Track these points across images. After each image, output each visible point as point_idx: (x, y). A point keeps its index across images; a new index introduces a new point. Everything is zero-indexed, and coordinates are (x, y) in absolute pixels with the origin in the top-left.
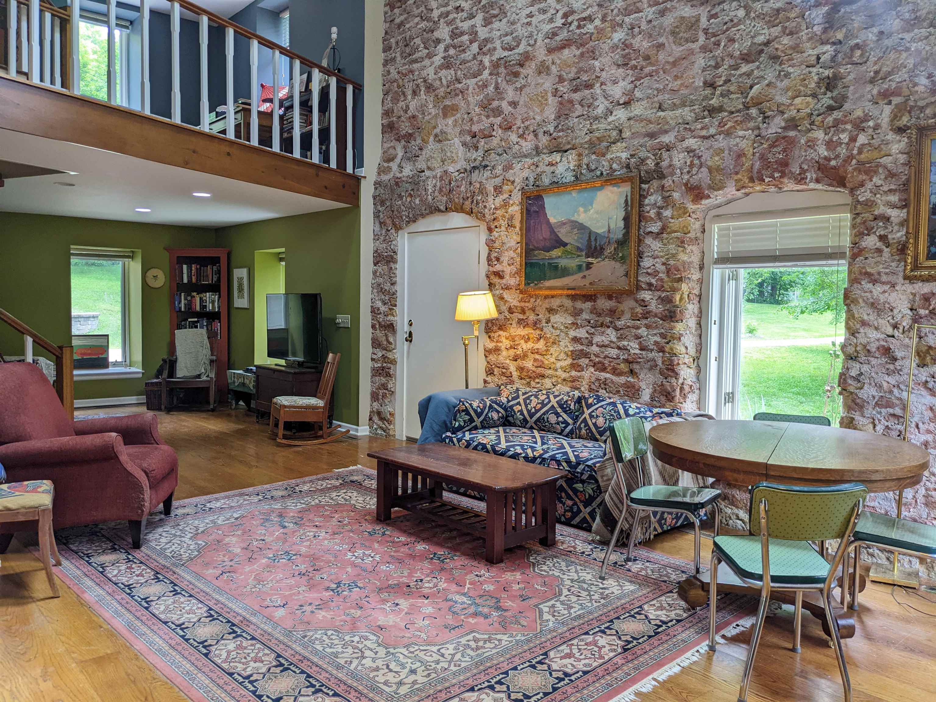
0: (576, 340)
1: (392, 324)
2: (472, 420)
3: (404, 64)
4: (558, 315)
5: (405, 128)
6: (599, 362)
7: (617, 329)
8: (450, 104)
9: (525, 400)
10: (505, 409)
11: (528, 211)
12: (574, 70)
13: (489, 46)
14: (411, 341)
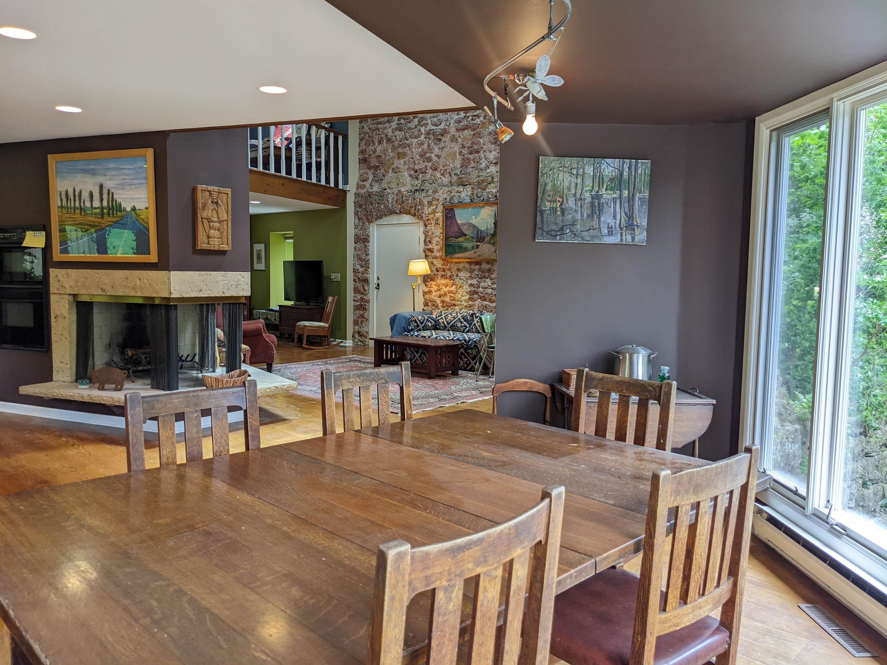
0: (471, 285)
1: (367, 279)
2: (418, 326)
3: (373, 124)
4: (462, 273)
5: (374, 162)
6: (483, 296)
7: (491, 279)
8: (401, 151)
9: (445, 316)
10: (435, 321)
11: (446, 216)
12: (470, 142)
13: (424, 122)
14: (379, 289)
